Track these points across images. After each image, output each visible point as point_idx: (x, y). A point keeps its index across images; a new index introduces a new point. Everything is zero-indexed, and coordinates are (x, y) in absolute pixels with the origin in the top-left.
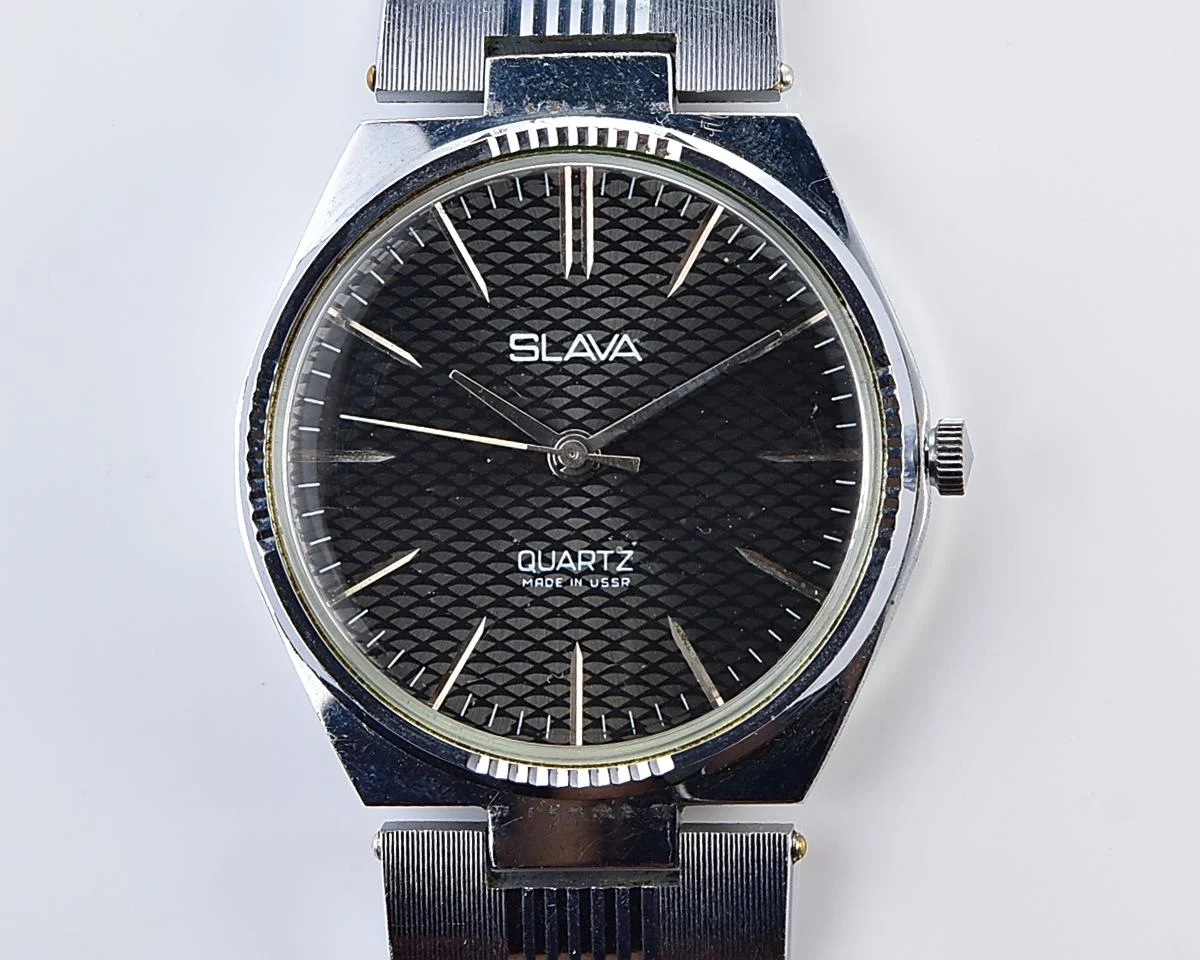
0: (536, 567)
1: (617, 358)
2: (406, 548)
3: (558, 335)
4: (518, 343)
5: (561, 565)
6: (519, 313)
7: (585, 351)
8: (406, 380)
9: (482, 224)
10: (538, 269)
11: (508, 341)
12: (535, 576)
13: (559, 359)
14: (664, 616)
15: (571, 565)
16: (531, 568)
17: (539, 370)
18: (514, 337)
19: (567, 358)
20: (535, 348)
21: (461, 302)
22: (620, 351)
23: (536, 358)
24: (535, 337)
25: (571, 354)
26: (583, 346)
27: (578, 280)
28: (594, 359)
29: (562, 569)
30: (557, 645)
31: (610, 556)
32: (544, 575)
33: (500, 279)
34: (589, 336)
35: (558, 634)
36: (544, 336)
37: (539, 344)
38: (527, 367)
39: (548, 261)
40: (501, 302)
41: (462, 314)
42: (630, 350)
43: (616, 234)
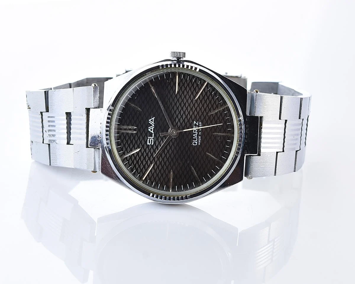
0: (196, 141)
1: (154, 122)
2: (190, 169)
3: (148, 134)
4: (149, 143)
5: (196, 136)
6: (143, 142)
7: (152, 129)
8: (156, 167)
9: (124, 149)
10: (134, 138)
11: (149, 145)
12: (198, 142)
13: (153, 134)
14: (208, 115)
15: (196, 134)
16: (196, 143)
17: (155, 139)
18: (148, 144)
19: (153, 133)
20: (151, 139)
21: (140, 154)
22: (152, 121)
23: (153, 139)
24: (149, 139)
25: (152, 132)
26: (151, 129)
27: (137, 130)
28: (154, 127)
29: (197, 136)
30: (213, 138)
31: (195, 126)
32: (198, 140)
33: (136, 146)
34: (149, 128)
35: (210, 138)
36: (148, 137)
37: (150, 138)
38: (155, 141)
39: (133, 136)
40: (141, 146)
41: (143, 154)
42: (152, 120)
43: (128, 121)
